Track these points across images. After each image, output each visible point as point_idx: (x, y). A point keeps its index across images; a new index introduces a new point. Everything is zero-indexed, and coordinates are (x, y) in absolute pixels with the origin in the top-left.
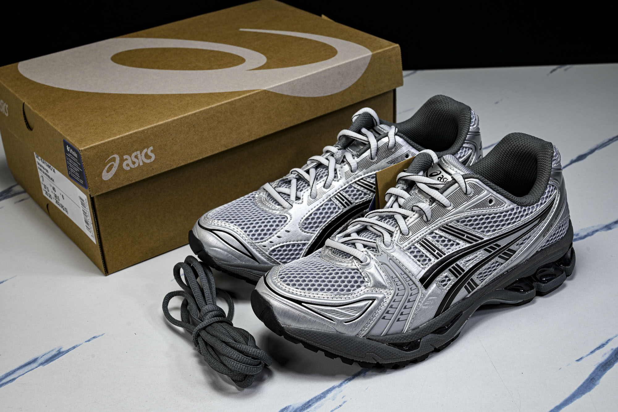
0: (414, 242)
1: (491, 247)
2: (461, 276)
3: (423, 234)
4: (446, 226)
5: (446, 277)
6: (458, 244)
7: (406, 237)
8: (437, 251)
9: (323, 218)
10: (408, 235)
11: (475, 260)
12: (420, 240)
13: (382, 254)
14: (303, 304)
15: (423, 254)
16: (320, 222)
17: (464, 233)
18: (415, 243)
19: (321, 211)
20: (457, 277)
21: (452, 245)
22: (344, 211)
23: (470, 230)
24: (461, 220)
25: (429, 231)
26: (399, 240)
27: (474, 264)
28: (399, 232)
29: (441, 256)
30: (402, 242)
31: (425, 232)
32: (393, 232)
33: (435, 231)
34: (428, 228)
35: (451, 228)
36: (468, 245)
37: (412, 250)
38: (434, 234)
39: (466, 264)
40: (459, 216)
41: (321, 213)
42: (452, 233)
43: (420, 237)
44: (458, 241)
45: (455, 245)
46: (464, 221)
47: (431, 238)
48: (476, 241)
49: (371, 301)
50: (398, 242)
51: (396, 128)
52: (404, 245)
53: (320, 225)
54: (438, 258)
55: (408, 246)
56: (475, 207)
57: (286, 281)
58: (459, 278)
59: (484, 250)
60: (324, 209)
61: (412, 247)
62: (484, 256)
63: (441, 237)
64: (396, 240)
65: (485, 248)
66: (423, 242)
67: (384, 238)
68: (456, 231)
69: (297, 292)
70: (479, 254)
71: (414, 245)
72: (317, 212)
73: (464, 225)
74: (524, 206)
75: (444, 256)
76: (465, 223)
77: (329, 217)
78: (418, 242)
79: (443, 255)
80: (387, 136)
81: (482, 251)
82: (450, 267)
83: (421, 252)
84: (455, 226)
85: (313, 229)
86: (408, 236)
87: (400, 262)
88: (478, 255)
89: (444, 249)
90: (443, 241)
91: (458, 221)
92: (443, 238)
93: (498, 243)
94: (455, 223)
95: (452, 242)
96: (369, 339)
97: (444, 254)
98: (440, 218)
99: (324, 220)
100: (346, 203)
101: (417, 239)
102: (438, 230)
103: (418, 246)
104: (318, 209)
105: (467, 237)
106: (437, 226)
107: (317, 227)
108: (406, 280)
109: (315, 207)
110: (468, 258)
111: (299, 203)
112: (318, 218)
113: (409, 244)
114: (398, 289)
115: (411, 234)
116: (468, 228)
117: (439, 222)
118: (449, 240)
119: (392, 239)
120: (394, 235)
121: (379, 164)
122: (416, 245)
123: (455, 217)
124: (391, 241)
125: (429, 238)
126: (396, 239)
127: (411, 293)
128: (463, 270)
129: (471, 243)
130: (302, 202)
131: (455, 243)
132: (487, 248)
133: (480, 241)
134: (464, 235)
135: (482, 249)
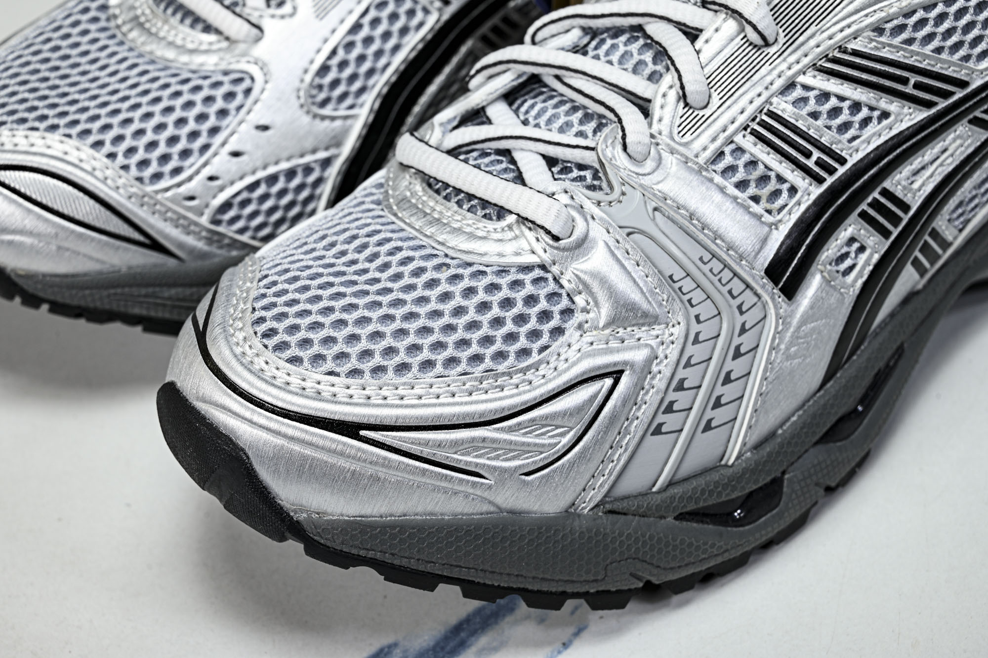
0: (731, 129)
2: (900, 228)
3: (759, 95)
4: (839, 55)
5: (852, 240)
6: (885, 115)
7: (701, 113)
8: (816, 154)
9: (379, 54)
10: (706, 107)
11: (941, 165)
12: (753, 120)
13: (623, 194)
14: (363, 433)
15: (769, 174)
16: (371, 72)
17: (905, 74)
18: (735, 133)
19: (365, 32)
20: (886, 234)
21: (866, 122)
22: (446, 17)
23: (925, 57)
24: (889, 26)
25: (779, 83)
26: (676, 131)
27: (938, 179)
28: (673, 95)
29: (831, 171)
30: (688, 137)
31: (767, 88)
32: (649, 101)
33: (801, 79)
34: (776, 72)
35: (858, 60)
36: (922, 115)
37: (728, 160)
38: (798, 92)
39: (912, 183)
40: (881, 10)
41: (368, 41)
42: (865, 76)
43: (750, 110)
44: (885, 103)
45: (875, 121)
46: (902, 28)
47: (790, 108)
48: (946, 95)
49: (609, 382)
50: (673, 139)
52: (697, 146)
53: (371, 82)
54: (820, 180)
55: (713, 147)
57: (282, 346)
58: (893, 238)
59: (970, 122)
60: (375, 22)
61: (728, 150)
62: (969, 146)
63: (825, 96)
64: (665, 132)
65: (971, 116)
66: (763, 124)
67: (623, 130)
68: (878, 66)
69: (332, 389)
70: (954, 140)
71: (732, 142)
72: (352, 38)
73: (901, 43)
75: (841, 170)
76: (904, 36)
77: (396, 48)
78: (745, 129)
79: (836, 165)
81: (962, 128)
82: (864, 206)
83: (761, 166)
84: (871, 49)
85: (349, 101)
86: (707, 112)
87: (692, 216)
88: (950, 144)
89: (839, 143)
90: (835, 112)
91: (879, 30)
92: (833, 102)
94: (871, 40)
95: (865, 112)
96: (611, 512)
97: (842, 161)
98: (813, 28)
99: (383, 61)
101: (741, 119)
102: (811, 73)
103: (747, 142)
104: (356, 27)
105: (917, 86)
106: (806, 61)
107: (362, 90)
108: (720, 280)
109: (342, 21)
110: (917, 162)
111: (283, 17)
112: (361, 58)
113: (714, 140)
114: (697, 317)
115: (715, 101)
116: (918, 54)
117: (812, 42)
118: (856, 107)
119: (650, 125)
120: (656, 112)
122: (738, 139)
123: (866, 16)
124: (652, 136)
125: (784, 107)
126: (664, 127)
127: (743, 324)
128: (905, 207)
129: (929, 105)
130: (295, 8)
131: (876, 114)
132: (978, 113)
133: (959, 94)
134: (904, 81)
135: (965, 121)
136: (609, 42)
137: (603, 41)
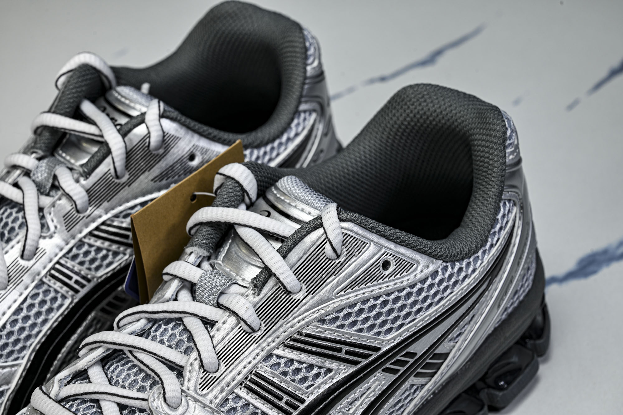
0: (233, 384)
1: (398, 362)
3: (250, 363)
4: (298, 337)
6: (329, 370)
7: (214, 375)
8: (286, 398)
9: (34, 325)
10: (217, 371)
11: (367, 397)
12: (246, 378)
15: (257, 411)
16: (28, 337)
17: (340, 346)
18: (235, 387)
19: (24, 313)
21: (317, 375)
22: (76, 301)
23: (352, 335)
24: (328, 318)
25: (262, 354)
26: (199, 387)
27: (365, 406)
28: (197, 364)
29: (295, 408)
30: (205, 391)
31: (254, 358)
32: (183, 367)
33: (276, 352)
34: (260, 348)
35: (309, 340)
36: (352, 370)
37: (231, 404)
38: (274, 360)
39: (349, 409)
40: (322, 309)
41: (27, 318)
42: (314, 349)
43: (244, 372)
44: (328, 364)
45: (323, 375)
46: (336, 319)
47: (268, 369)
48: (366, 356)
50: (196, 393)
51: (159, 103)
52: (211, 396)
53: (28, 343)
55: (221, 396)
56: (352, 285)
59: (383, 370)
60: (32, 306)
61: (231, 397)
62: (384, 384)
63: (291, 361)
64: (192, 389)
65: (384, 367)
66: (252, 381)
67: (164, 389)
68: (322, 343)
70: (374, 382)
71: (233, 392)
72: (16, 317)
73: (337, 327)
74: (458, 261)
75: (302, 407)
76: (338, 323)
77: (45, 321)
78: (241, 384)
79: (299, 404)
80: (143, 121)
81: (379, 374)
83: (252, 407)
84: (317, 332)
85: (15, 356)
86: (218, 375)
88: (372, 385)
89: (300, 390)
90: (297, 371)
91: (322, 321)
92: (296, 365)
93: (411, 349)
94: (317, 327)
95: (315, 370)
97: (302, 401)
98: (281, 322)
99: (36, 330)
100: (77, 282)
101: (239, 378)
102: (281, 348)
103: (243, 393)
104: (19, 310)
105: (347, 352)
106: (277, 341)
107: (23, 348)
109: (9, 308)
110: (351, 397)
112: (22, 329)
113: (222, 392)
115: (223, 368)
116: (347, 333)
117: (281, 330)
118: (311, 367)
119: (182, 384)
120: (187, 375)
121: (135, 185)
122: (237, 391)
123: (313, 313)
124: (183, 391)
125: (265, 370)
126: (192, 384)
129: (356, 363)
131: (323, 370)
132: (388, 365)
133: (375, 356)
134: (339, 350)
135: (380, 370)
136: (163, 327)
137: (160, 326)
